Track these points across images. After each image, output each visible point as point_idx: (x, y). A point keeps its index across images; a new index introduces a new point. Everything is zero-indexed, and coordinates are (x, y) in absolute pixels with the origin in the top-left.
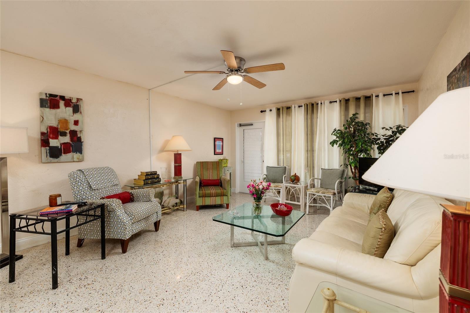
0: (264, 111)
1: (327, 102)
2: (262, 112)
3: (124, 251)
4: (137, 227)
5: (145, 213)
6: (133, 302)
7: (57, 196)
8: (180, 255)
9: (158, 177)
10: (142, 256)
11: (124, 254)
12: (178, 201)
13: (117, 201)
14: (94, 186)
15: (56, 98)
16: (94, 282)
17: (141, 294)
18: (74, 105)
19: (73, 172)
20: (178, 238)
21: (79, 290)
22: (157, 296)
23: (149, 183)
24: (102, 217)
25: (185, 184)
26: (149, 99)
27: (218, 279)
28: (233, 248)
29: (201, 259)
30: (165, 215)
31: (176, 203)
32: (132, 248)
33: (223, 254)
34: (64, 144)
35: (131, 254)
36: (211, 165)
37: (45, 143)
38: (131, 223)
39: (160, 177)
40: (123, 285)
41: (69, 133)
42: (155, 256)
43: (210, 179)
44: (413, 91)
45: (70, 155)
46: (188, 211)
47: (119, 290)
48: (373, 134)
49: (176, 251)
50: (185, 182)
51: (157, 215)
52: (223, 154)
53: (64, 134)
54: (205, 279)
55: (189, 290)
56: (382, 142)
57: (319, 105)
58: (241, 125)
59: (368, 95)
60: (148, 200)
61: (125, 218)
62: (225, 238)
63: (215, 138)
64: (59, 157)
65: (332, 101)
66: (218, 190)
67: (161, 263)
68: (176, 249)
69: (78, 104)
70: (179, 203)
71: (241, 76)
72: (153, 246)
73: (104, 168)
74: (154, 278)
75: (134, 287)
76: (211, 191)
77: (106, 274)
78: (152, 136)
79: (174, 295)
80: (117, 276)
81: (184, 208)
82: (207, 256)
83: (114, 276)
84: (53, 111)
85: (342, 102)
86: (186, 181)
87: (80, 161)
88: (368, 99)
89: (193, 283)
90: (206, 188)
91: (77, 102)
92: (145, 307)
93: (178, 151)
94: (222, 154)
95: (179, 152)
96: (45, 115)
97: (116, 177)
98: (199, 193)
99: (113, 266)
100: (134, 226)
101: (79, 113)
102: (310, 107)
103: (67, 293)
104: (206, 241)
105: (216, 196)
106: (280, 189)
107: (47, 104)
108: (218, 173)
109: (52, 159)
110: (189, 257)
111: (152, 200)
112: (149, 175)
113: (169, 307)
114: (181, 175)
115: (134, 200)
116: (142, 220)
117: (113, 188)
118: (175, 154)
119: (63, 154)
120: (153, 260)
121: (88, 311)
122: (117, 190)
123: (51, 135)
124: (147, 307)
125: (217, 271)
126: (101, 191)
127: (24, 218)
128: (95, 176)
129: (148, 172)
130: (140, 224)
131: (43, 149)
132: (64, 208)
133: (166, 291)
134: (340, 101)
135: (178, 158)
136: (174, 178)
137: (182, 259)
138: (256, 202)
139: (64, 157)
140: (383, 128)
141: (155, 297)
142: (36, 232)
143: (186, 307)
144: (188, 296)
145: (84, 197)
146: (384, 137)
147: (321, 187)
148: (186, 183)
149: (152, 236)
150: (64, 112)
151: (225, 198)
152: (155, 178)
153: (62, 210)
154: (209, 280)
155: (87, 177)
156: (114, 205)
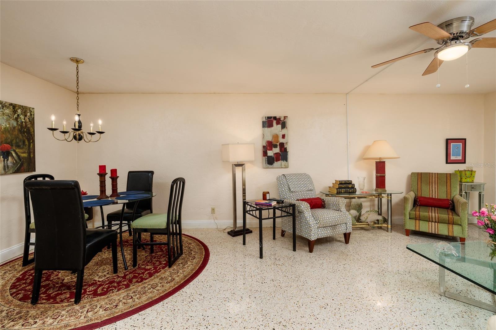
3: (311, 251)
4: (323, 232)
5: (331, 221)
6: (302, 292)
7: (266, 193)
8: (362, 274)
9: (353, 187)
10: (324, 261)
11: (310, 254)
12: (380, 218)
13: (306, 204)
14: (293, 189)
15: (271, 119)
16: (283, 265)
17: (311, 291)
18: (282, 122)
19: (279, 176)
20: (367, 258)
21: (272, 266)
22: (323, 299)
23: (342, 192)
24: (293, 215)
25: (389, 199)
26: (347, 105)
27: (397, 320)
28: (443, 298)
29: (385, 290)
30: (363, 230)
31: (378, 220)
32: (318, 251)
33: (421, 296)
34: (276, 153)
35: (315, 256)
36: (435, 178)
37: (265, 154)
38: (316, 227)
39: (355, 187)
40: (301, 277)
41: (279, 145)
42: (336, 266)
43: (434, 197)
45: (279, 162)
46: (394, 233)
47: (297, 279)
49: (358, 269)
50: (389, 197)
51: (346, 227)
52: (465, 163)
53: (276, 146)
54: (380, 311)
55: (356, 310)
60: (338, 209)
61: (311, 221)
62: (434, 280)
63: (447, 140)
64: (273, 164)
66: (444, 215)
67: (338, 273)
68: (360, 267)
69: (285, 121)
70: (381, 220)
71: (465, 45)
72: (338, 256)
73: (302, 174)
74: (327, 283)
75: (308, 282)
76: (430, 214)
77: (292, 263)
78: (350, 143)
79: (338, 307)
80: (299, 268)
81: (387, 227)
82: (396, 289)
83: (297, 267)
84: (270, 129)
86: (391, 195)
87: (287, 167)
89: (364, 307)
90: (422, 208)
91: (284, 120)
92: (310, 301)
93: (380, 158)
94: (463, 161)
95: (383, 160)
96: (265, 133)
97: (311, 183)
98: (410, 214)
99: (299, 259)
100: (320, 230)
101: (285, 128)
103: (266, 264)
104: (402, 273)
105: (438, 222)
107: (266, 125)
108: (449, 191)
109: (268, 165)
110: (371, 281)
111: (341, 210)
112: (343, 184)
113: (330, 314)
114: (385, 188)
115: (325, 206)
116: (328, 227)
117: (308, 193)
118: (377, 163)
119: (275, 162)
120: (332, 268)
121: (273, 282)
122: (311, 194)
123: (268, 148)
124: (312, 302)
125: (400, 311)
126: (297, 194)
127: (249, 205)
128: (294, 180)
129: (341, 181)
130: (326, 230)
131: (264, 157)
132: (268, 202)
133: (333, 300)
135: (380, 166)
136: (376, 190)
137: (362, 279)
138: (493, 241)
139: (276, 164)
141: (321, 299)
142: (253, 215)
143: (346, 323)
144: (353, 315)
145: (285, 197)
148: (391, 198)
149: (340, 247)
150: (276, 128)
151: (456, 228)
152: (349, 188)
153: (266, 203)
154: (385, 315)
155: (288, 181)
156: (303, 207)
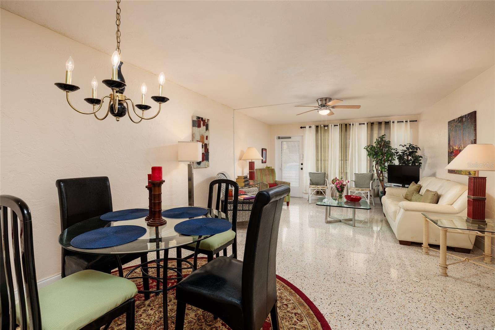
0: (303, 127)
1: (357, 124)
2: (301, 128)
15: (200, 120)
18: (206, 124)
36: (267, 171)
41: (204, 146)
44: (416, 121)
45: (204, 163)
48: (394, 149)
52: (266, 163)
56: (400, 155)
57: (352, 125)
58: (279, 138)
59: (387, 121)
63: (262, 149)
65: (360, 123)
69: (208, 123)
78: (235, 147)
84: (199, 129)
85: (369, 124)
87: (208, 167)
88: (387, 123)
95: (253, 161)
96: (194, 131)
101: (208, 130)
102: (344, 127)
106: (326, 190)
107: (196, 124)
108: (273, 178)
109: (198, 165)
112: (245, 178)
114: (254, 180)
118: (250, 163)
129: (244, 176)
134: (367, 124)
135: (252, 165)
140: (400, 145)
146: (401, 151)
147: (356, 187)
150: (203, 129)
152: (247, 181)
